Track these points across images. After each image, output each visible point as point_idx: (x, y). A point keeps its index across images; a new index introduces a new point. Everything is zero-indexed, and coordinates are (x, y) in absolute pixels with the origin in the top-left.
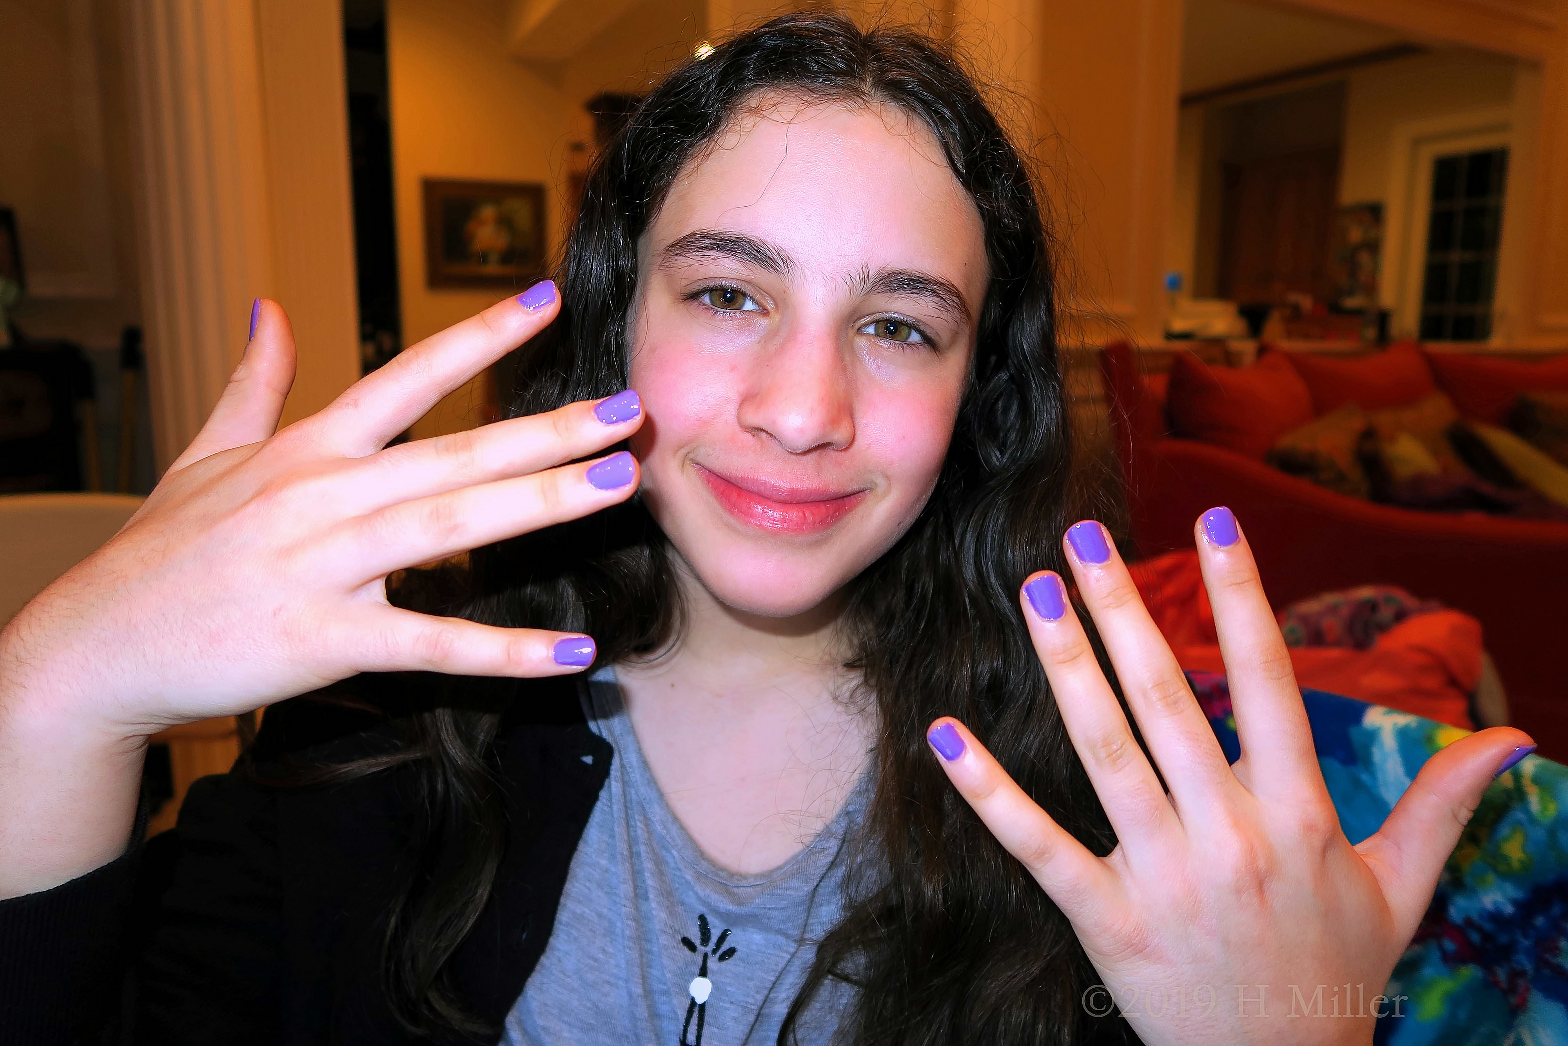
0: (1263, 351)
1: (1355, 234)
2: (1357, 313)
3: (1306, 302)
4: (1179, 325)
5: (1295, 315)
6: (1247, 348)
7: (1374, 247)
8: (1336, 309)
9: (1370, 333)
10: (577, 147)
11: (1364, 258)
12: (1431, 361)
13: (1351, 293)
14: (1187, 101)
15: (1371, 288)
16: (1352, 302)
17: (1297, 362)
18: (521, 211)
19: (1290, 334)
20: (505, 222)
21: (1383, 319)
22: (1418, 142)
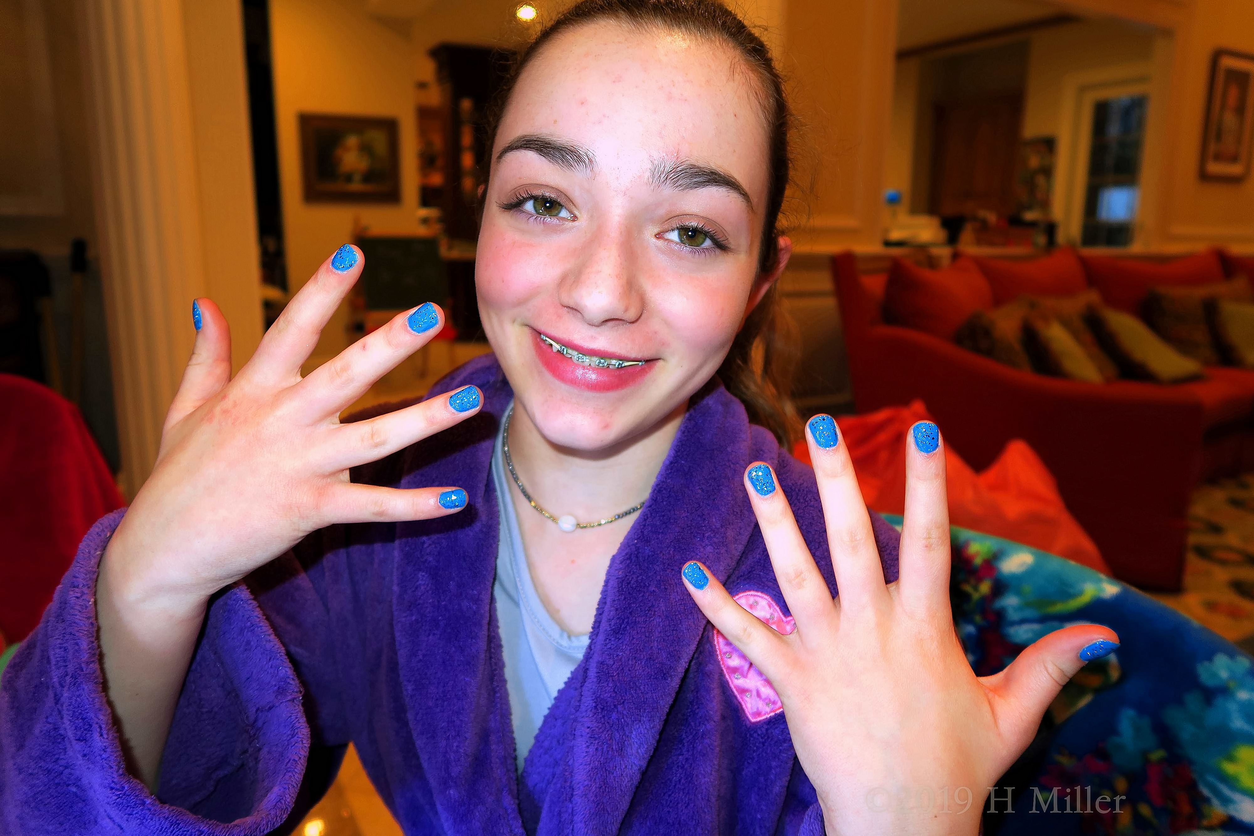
0: (956, 256)
1: (1034, 162)
2: (1033, 225)
3: (991, 217)
4: (896, 235)
5: (983, 228)
6: (943, 252)
7: (1047, 171)
8: (1016, 221)
9: (1041, 239)
10: (422, 85)
11: (1041, 180)
12: (1085, 262)
13: (1029, 208)
14: (902, 55)
15: (1045, 204)
16: (1030, 216)
17: (982, 265)
18: (379, 139)
19: (979, 242)
20: (366, 149)
21: (1051, 229)
22: (1083, 89)
